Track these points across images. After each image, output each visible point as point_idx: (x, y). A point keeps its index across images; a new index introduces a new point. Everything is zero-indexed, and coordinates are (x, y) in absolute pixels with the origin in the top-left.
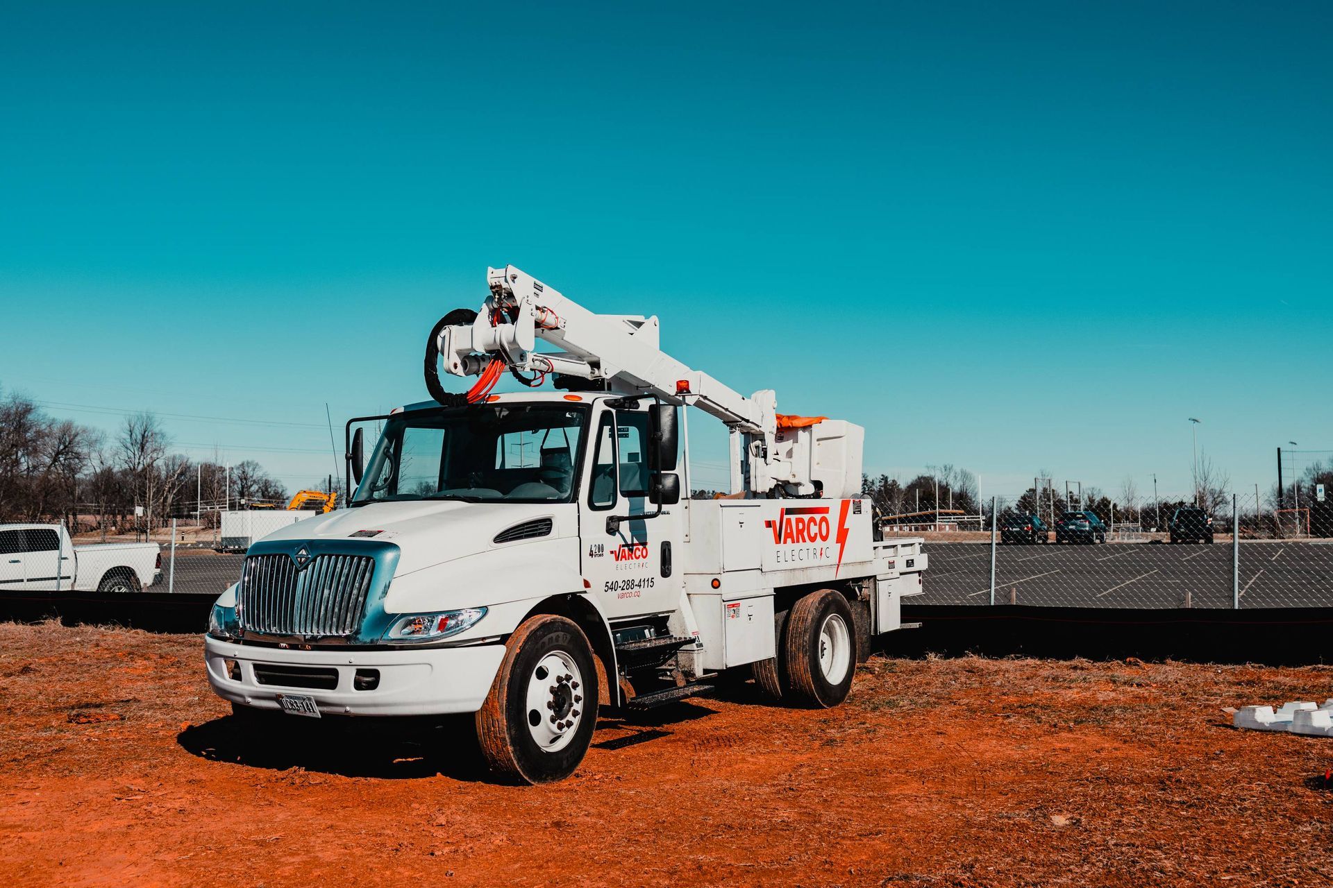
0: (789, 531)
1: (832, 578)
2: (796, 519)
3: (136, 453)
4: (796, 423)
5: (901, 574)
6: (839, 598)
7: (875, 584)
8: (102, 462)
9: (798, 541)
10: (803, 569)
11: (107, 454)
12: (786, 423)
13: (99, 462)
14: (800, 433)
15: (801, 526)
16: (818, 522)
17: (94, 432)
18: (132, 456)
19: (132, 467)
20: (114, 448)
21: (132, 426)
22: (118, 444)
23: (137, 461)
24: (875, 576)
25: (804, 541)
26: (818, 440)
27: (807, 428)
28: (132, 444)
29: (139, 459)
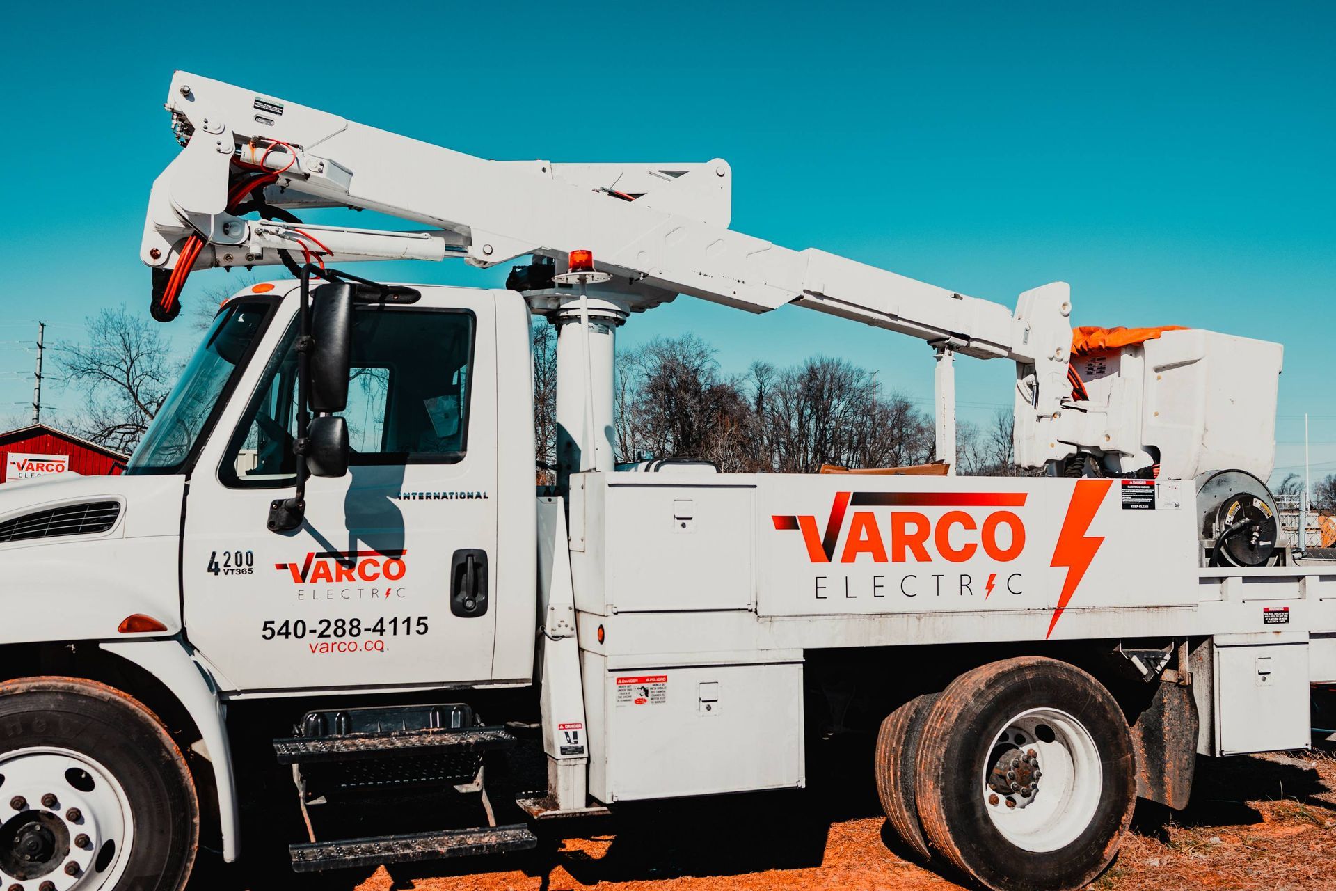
0: (864, 536)
1: (1039, 634)
2: (893, 514)
3: (1006, 446)
4: (1113, 341)
5: (1312, 636)
6: (1065, 676)
7: (1211, 653)
8: (975, 455)
9: (899, 557)
10: (919, 615)
11: (980, 448)
12: (1097, 341)
13: (973, 455)
14: (1125, 358)
15: (911, 529)
16: (980, 523)
17: (968, 425)
18: (1003, 448)
19: (1003, 459)
20: (986, 441)
21: (1002, 419)
22: (990, 437)
23: (1007, 453)
24: (1210, 637)
25: (922, 556)
26: (1157, 370)
27: (1136, 348)
28: (1003, 437)
29: (1009, 451)
